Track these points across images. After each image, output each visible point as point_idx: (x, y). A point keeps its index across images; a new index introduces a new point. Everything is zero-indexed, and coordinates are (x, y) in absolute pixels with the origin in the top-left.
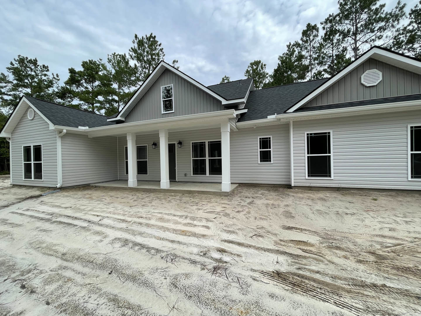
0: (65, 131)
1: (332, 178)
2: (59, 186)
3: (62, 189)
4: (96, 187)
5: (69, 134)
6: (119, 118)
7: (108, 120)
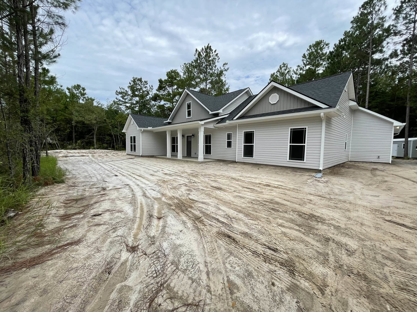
0: (142, 130)
1: (254, 158)
2: (140, 155)
3: (142, 156)
4: (156, 157)
5: (144, 131)
6: (168, 121)
7: (164, 122)
